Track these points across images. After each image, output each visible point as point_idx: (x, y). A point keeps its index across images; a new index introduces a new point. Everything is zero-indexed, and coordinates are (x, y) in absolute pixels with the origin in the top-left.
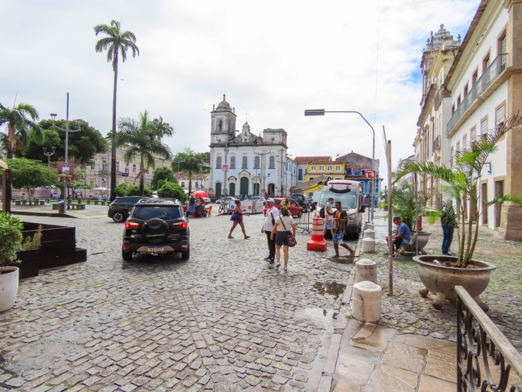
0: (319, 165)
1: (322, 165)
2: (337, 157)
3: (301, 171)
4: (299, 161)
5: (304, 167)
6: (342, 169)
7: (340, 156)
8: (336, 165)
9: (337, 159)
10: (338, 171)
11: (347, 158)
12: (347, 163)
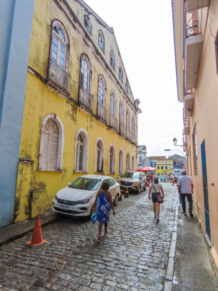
0: (162, 161)
1: (163, 161)
2: (169, 156)
3: (152, 163)
4: (151, 158)
5: (154, 161)
6: (172, 162)
7: (170, 156)
8: (169, 161)
9: (168, 157)
10: (170, 163)
11: (173, 157)
12: (174, 159)
